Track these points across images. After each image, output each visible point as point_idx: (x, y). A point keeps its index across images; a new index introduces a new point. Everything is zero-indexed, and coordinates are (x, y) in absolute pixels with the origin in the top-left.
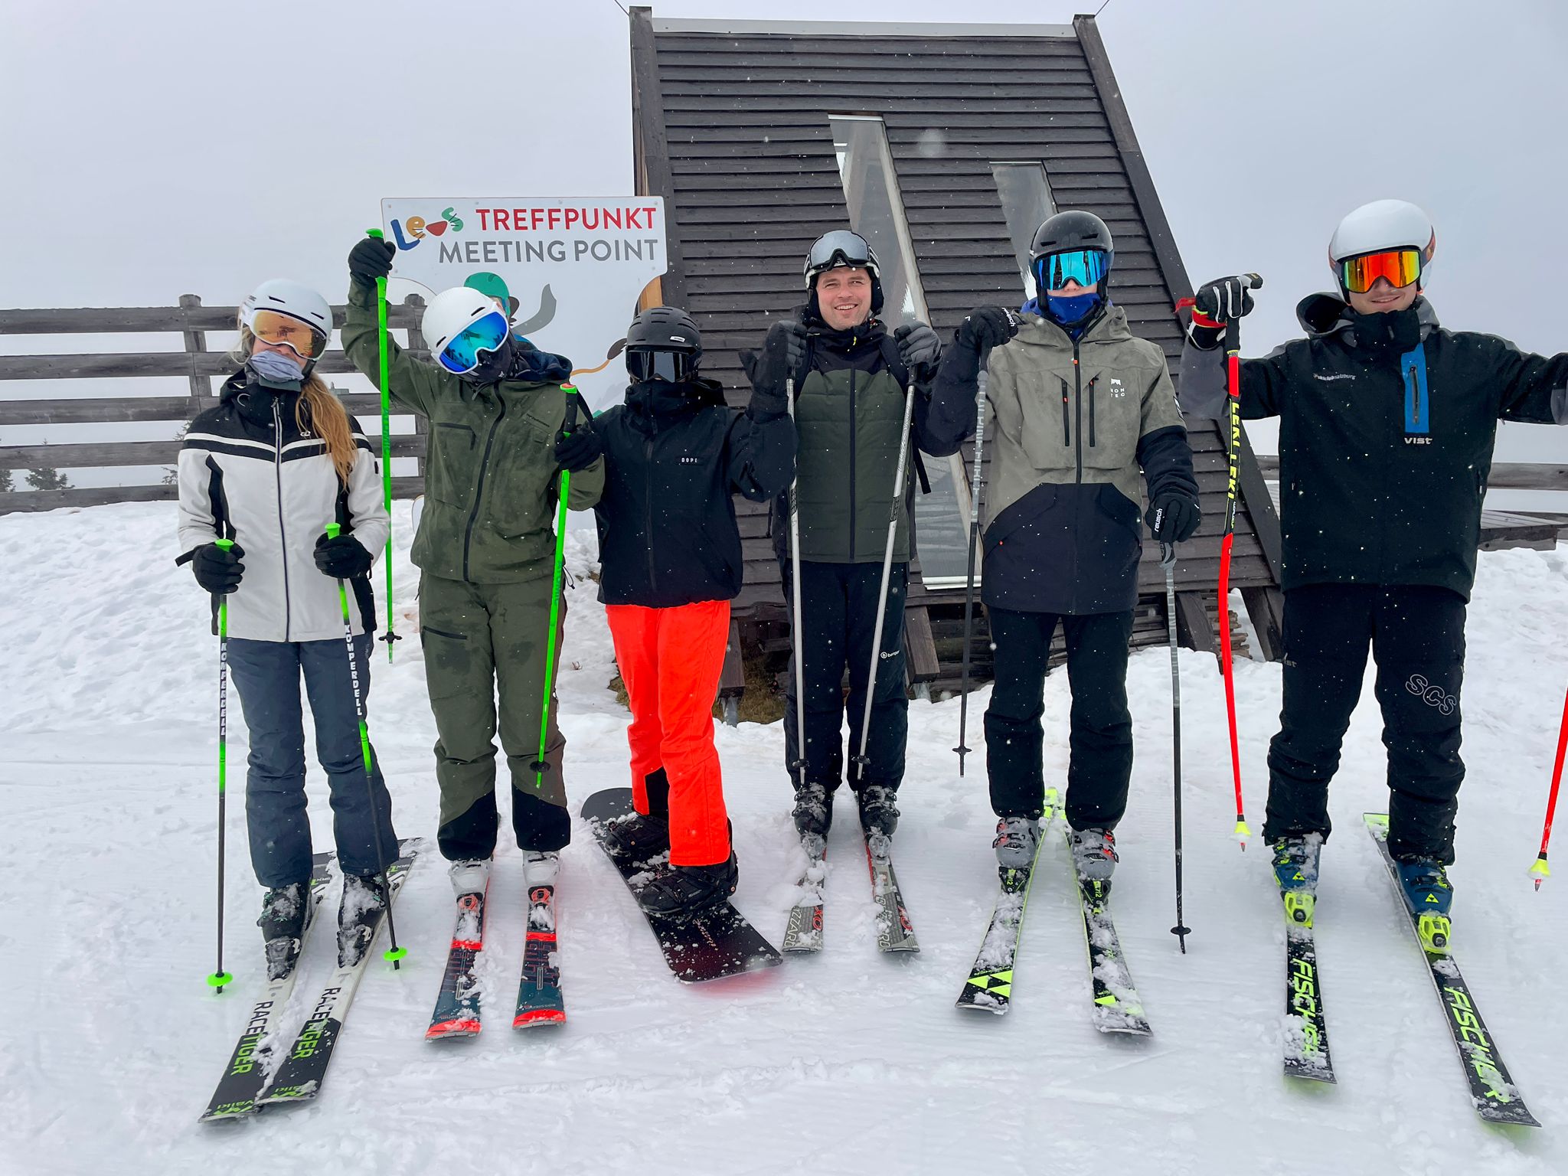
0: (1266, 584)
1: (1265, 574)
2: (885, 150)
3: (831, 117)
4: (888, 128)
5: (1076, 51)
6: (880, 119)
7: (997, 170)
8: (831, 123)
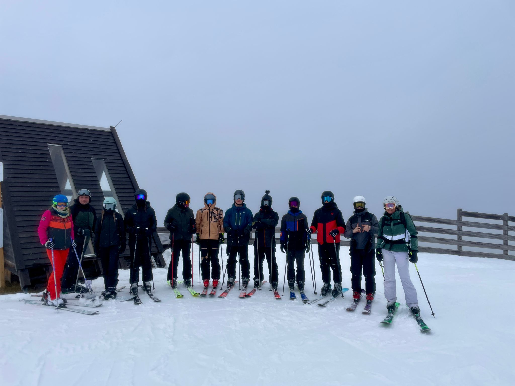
0: (157, 252)
1: (157, 250)
2: (63, 153)
3: (48, 144)
4: (63, 148)
5: (111, 135)
6: (61, 146)
7: (93, 161)
8: (48, 146)
